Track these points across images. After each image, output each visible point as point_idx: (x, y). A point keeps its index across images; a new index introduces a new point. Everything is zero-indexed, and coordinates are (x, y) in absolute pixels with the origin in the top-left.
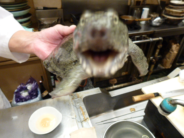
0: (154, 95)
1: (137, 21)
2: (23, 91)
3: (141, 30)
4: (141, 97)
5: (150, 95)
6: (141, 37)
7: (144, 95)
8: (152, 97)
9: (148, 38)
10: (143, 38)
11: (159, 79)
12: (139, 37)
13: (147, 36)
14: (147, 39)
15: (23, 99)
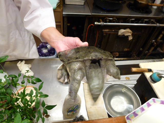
0: (147, 70)
1: (150, 5)
2: (44, 48)
3: (151, 14)
4: (138, 69)
5: (145, 69)
6: (150, 20)
7: (140, 68)
8: (146, 71)
9: (156, 23)
10: (151, 22)
11: (155, 60)
12: (148, 21)
13: (155, 21)
14: (154, 23)
15: (44, 54)
